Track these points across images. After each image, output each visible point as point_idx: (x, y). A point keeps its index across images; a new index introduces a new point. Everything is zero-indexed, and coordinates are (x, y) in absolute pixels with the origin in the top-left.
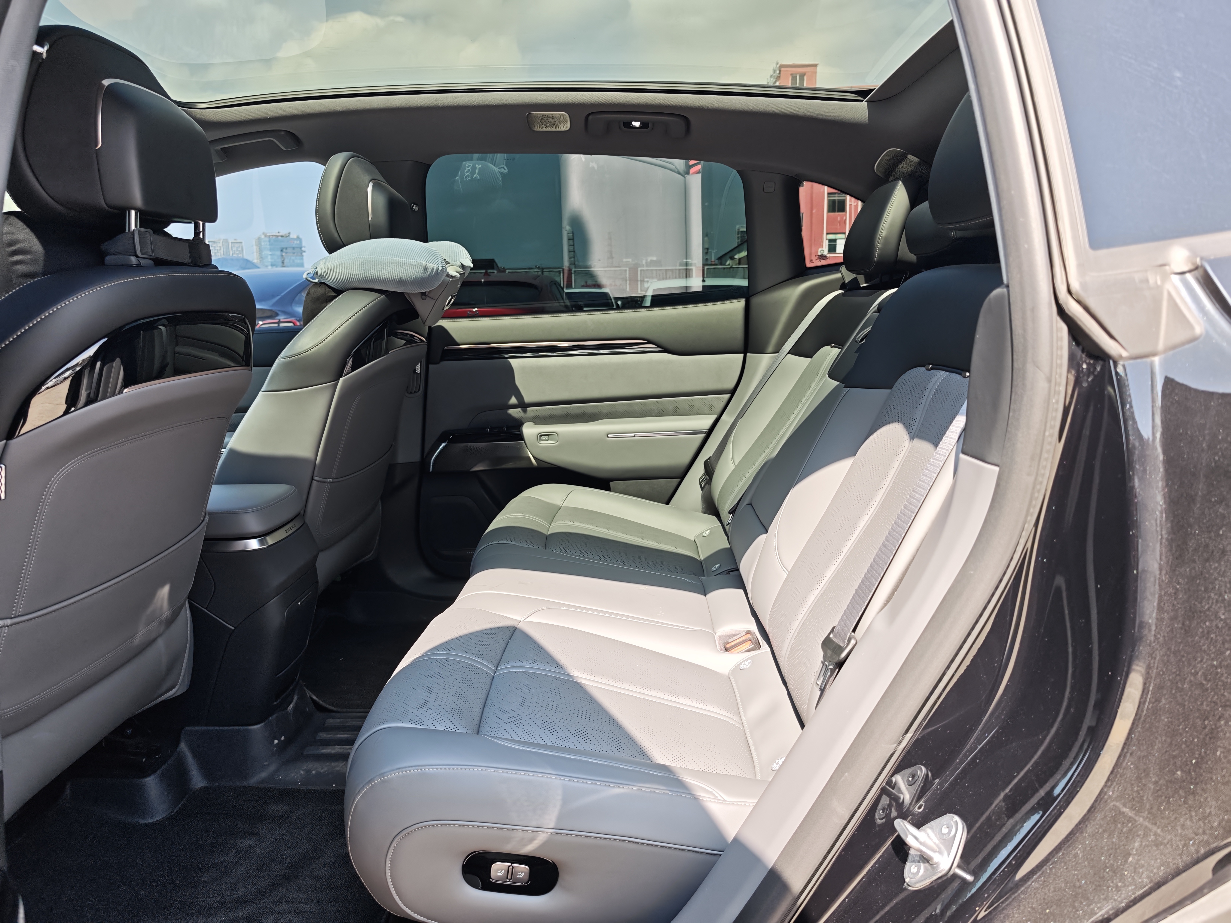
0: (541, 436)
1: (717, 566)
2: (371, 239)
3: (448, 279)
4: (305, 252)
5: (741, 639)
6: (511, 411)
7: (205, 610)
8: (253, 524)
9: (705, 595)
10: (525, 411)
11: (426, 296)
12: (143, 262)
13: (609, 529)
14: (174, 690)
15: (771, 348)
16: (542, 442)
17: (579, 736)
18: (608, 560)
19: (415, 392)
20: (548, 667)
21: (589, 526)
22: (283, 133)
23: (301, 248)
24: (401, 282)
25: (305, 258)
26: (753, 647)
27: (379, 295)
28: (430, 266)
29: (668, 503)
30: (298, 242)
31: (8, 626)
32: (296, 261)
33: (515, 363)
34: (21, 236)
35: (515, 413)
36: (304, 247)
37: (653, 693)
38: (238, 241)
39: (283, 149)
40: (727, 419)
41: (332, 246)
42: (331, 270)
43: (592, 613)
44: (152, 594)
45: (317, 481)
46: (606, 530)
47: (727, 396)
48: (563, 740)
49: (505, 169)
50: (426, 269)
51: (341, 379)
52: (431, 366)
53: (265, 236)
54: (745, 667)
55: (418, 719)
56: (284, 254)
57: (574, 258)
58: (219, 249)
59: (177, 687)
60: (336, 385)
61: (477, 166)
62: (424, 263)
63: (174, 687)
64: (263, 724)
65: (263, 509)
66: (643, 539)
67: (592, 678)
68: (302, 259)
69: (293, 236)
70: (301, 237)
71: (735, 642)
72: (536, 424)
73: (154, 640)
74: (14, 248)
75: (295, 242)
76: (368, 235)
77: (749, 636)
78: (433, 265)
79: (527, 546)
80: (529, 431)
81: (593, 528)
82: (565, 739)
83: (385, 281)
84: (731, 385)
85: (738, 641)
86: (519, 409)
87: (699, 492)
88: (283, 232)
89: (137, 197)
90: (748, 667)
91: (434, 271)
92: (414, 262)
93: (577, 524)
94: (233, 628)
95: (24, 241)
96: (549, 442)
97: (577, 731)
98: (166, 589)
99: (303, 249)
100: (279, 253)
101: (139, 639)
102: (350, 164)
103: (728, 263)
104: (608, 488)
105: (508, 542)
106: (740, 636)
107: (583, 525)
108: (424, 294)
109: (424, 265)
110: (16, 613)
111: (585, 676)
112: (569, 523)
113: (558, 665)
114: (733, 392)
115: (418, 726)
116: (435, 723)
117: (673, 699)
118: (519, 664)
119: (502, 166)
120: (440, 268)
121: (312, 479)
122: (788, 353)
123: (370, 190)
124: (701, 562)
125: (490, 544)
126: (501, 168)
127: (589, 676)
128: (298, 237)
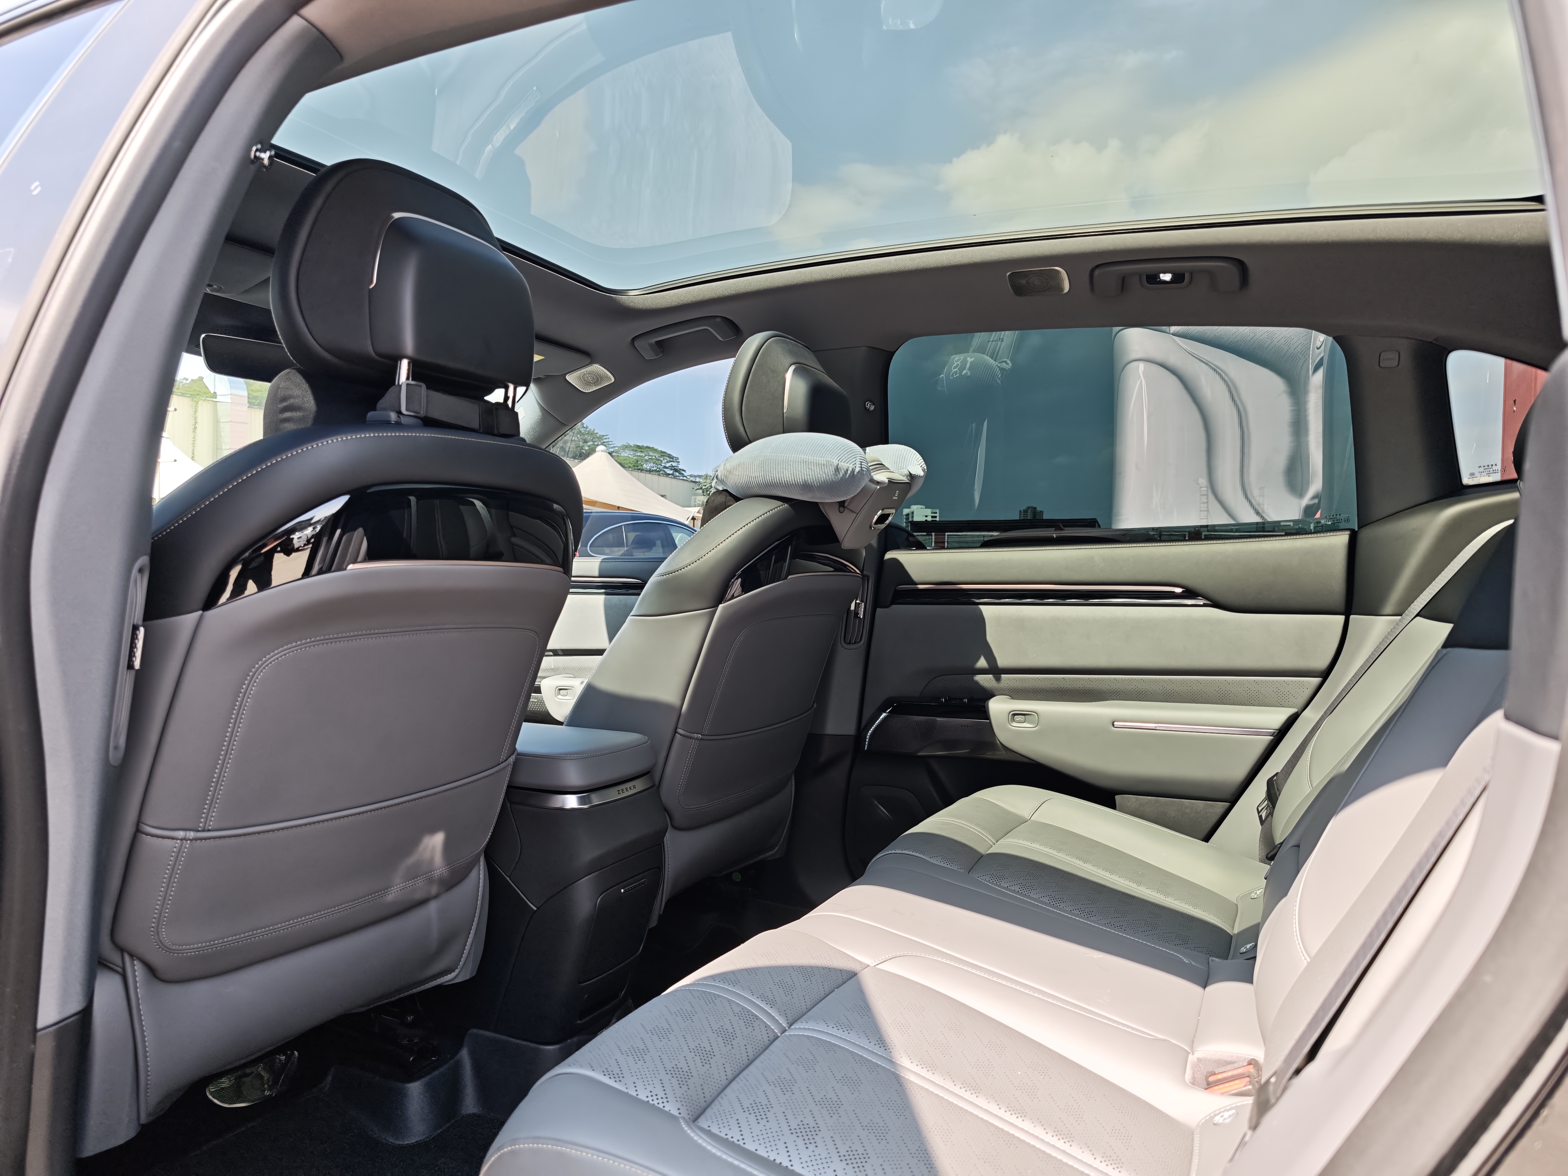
0: (1015, 715)
1: (1248, 946)
2: (784, 432)
3: (873, 486)
5: (1235, 1072)
6: (979, 678)
7: (508, 878)
8: (573, 776)
9: (1205, 987)
10: (998, 679)
11: (844, 507)
12: (403, 420)
13: (1085, 861)
14: (453, 974)
15: (1389, 608)
16: (1014, 724)
17: (849, 1162)
18: (1062, 905)
19: (855, 642)
20: (863, 1042)
21: (1055, 852)
22: (718, 320)
24: (806, 486)
26: (1249, 1090)
27: (782, 503)
28: (844, 465)
29: (1207, 839)
31: (190, 840)
33: (989, 611)
34: (297, 392)
35: (985, 680)
37: (1027, 1125)
39: (722, 340)
40: (1310, 716)
41: (737, 443)
42: (730, 472)
43: (986, 976)
44: (415, 841)
45: (681, 735)
46: (1081, 863)
47: (1317, 681)
48: (819, 1162)
49: (1007, 364)
50: (837, 469)
51: (721, 606)
52: (879, 611)
54: (1221, 1120)
55: (617, 1071)
59: (457, 971)
60: (714, 613)
61: (968, 359)
62: (835, 462)
63: (453, 971)
64: (558, 1046)
65: (585, 757)
66: (1139, 883)
67: (928, 1075)
71: (1225, 1075)
72: (1013, 698)
73: (423, 902)
74: (285, 404)
76: (781, 429)
77: (1251, 1069)
78: (848, 465)
79: (942, 864)
80: (998, 707)
81: (1061, 856)
82: (824, 1161)
83: (788, 486)
84: (1323, 663)
85: (1230, 1074)
86: (991, 676)
87: (1257, 828)
89: (409, 344)
90: (1228, 1121)
91: (849, 472)
92: (822, 460)
93: (1036, 846)
94: (535, 909)
95: (298, 397)
96: (1025, 725)
97: (850, 1153)
98: (437, 840)
101: (394, 894)
102: (770, 345)
104: (1112, 805)
105: (914, 854)
106: (1236, 1065)
107: (1045, 849)
108: (842, 504)
109: (835, 464)
110: (205, 826)
111: (918, 1070)
112: (1025, 842)
113: (882, 1042)
114: (1325, 674)
115: (611, 1083)
116: (639, 1084)
117: (1060, 1144)
118: (822, 1027)
119: (1004, 360)
120: (858, 469)
121: (676, 732)
122: (1418, 615)
123: (789, 375)
124: (1232, 936)
125: (893, 852)
126: (1003, 361)
127: (925, 1070)
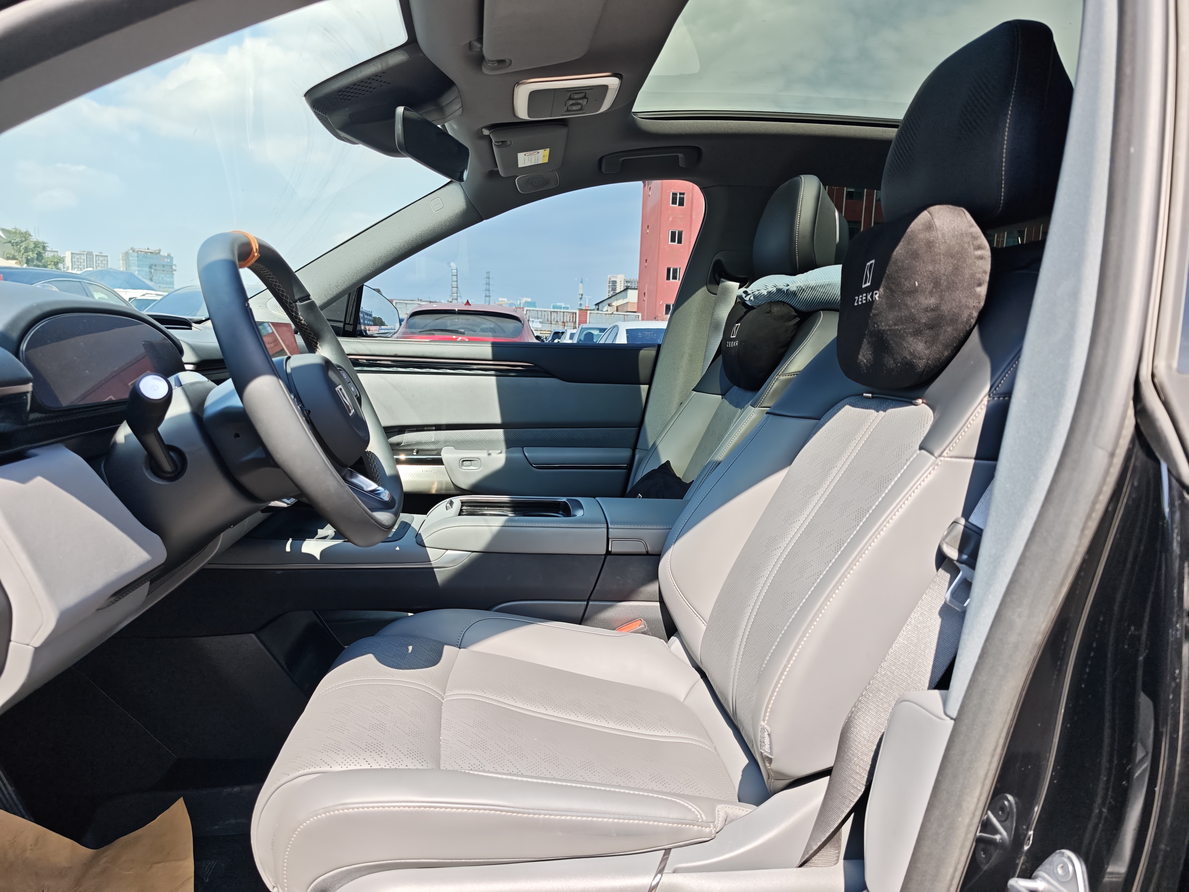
4: (175, 270)
23: (171, 266)
25: (175, 276)
30: (169, 260)
32: (165, 279)
36: (175, 265)
38: (104, 254)
53: (134, 251)
56: (152, 271)
57: (457, 293)
58: (82, 261)
68: (172, 277)
69: (164, 253)
70: (172, 255)
75: (166, 260)
88: (153, 249)
99: (174, 267)
100: (147, 269)
103: (605, 309)
128: (169, 255)
